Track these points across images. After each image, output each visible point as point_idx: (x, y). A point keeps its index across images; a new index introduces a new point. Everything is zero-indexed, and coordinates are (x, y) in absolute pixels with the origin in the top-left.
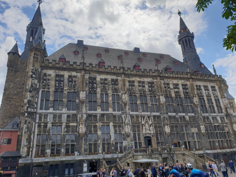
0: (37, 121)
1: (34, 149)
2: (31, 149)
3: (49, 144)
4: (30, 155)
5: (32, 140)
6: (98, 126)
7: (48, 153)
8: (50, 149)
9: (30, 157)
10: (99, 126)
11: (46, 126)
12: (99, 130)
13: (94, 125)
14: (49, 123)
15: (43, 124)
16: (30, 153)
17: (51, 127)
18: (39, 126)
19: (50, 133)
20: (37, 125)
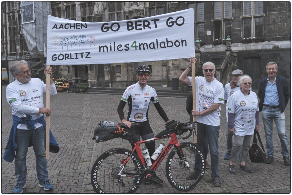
0: (7, 11)
1: (9, 46)
2: (5, 46)
3: (18, 39)
4: (5, 52)
5: (5, 35)
6: (61, 9)
7: (18, 50)
8: (18, 46)
9: (5, 54)
10: (63, 7)
11: (13, 16)
12: (62, 14)
13: (57, 7)
14: (16, 11)
15: (11, 14)
16: (5, 50)
17: (17, 17)
18: (9, 17)
19: (17, 25)
20: (7, 15)
